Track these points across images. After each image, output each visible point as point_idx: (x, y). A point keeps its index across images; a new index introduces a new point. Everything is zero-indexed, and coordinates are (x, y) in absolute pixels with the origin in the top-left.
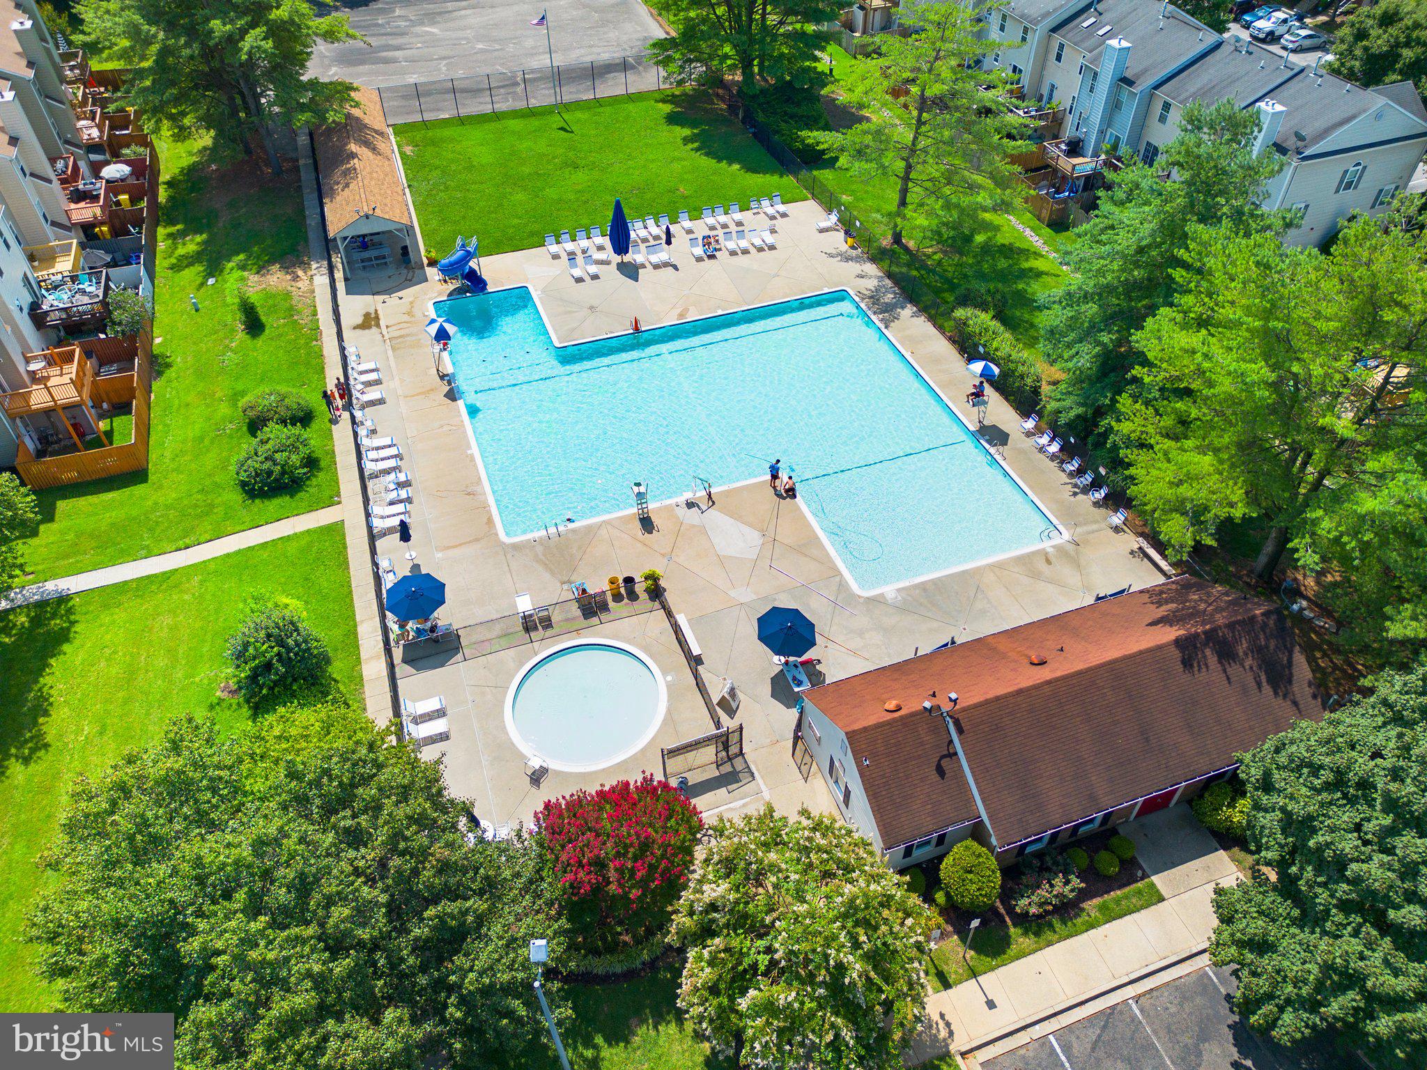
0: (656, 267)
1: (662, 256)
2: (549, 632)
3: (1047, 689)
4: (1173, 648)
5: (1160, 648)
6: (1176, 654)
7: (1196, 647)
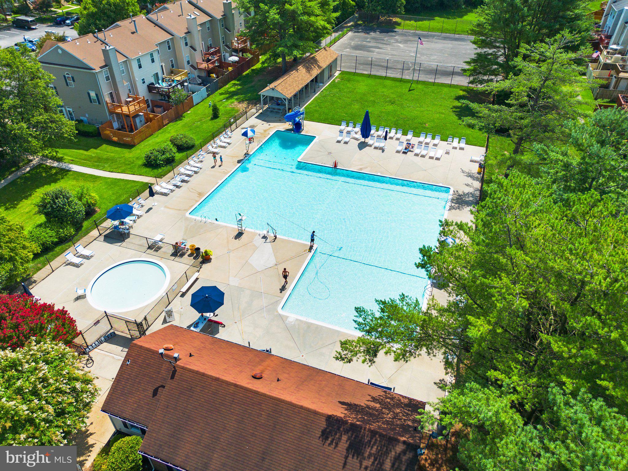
0: (376, 148)
1: (381, 144)
2: (155, 253)
3: (232, 388)
4: (323, 419)
5: (315, 413)
6: (323, 424)
7: (339, 429)
